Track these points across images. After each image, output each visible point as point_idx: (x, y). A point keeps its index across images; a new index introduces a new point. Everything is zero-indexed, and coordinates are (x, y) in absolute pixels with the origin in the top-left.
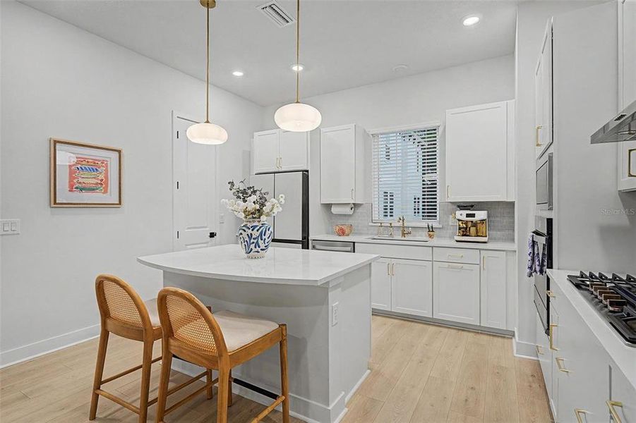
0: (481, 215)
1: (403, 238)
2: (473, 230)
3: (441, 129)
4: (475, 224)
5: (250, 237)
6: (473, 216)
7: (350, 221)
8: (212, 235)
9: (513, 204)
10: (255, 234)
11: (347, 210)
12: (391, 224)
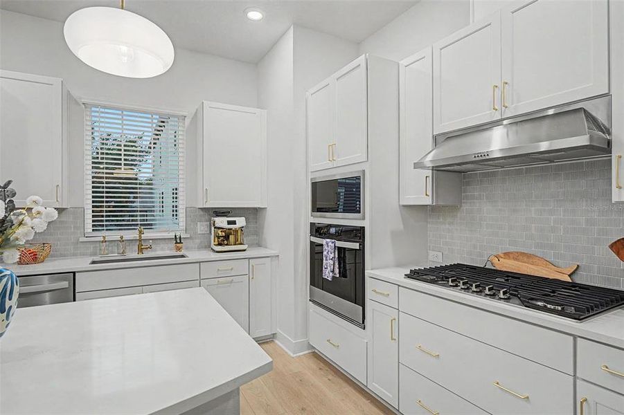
0: (240, 222)
1: (141, 256)
2: (232, 238)
4: (234, 232)
6: (234, 223)
12: (122, 237)
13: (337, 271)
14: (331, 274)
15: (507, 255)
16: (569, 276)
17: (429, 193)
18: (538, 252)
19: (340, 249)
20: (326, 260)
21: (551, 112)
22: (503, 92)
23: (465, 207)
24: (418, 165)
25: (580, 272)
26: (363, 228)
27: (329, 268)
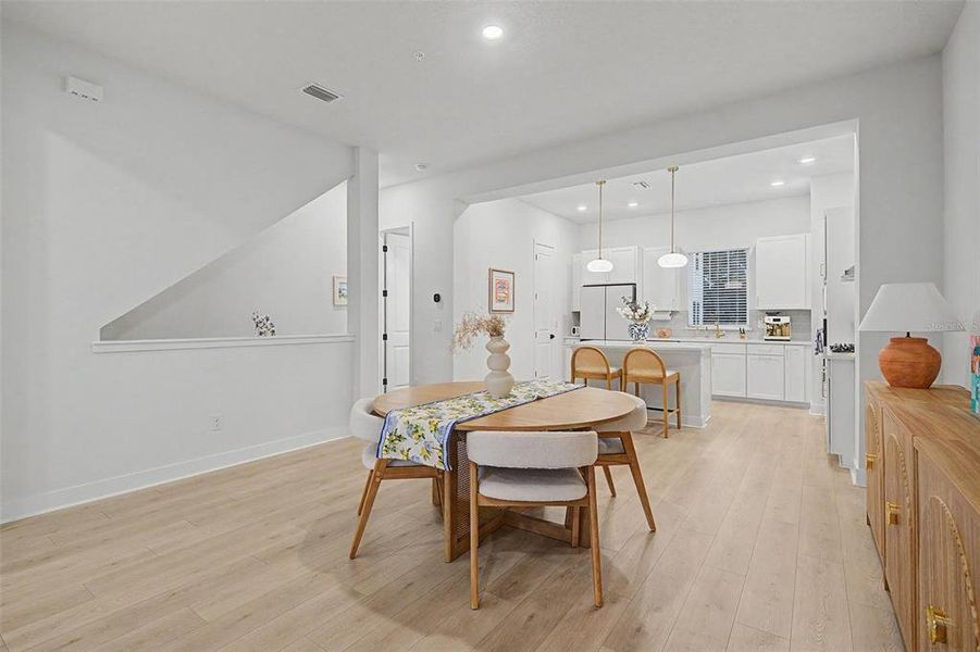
0: (784, 320)
2: (778, 331)
3: (751, 250)
4: (780, 327)
5: (640, 330)
6: (779, 320)
7: (668, 326)
8: (552, 337)
9: (810, 311)
10: (643, 328)
11: (667, 317)
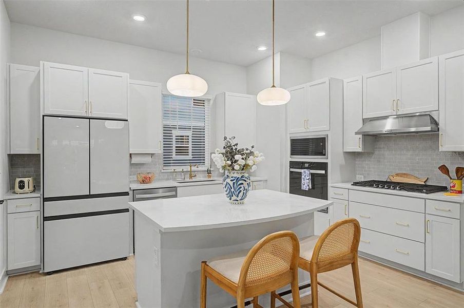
1: (191, 180)
11: (148, 160)
12: (183, 170)
13: (310, 186)
14: (308, 187)
15: (397, 175)
16: (424, 182)
17: (361, 146)
18: (412, 173)
19: (312, 175)
20: (304, 180)
21: (418, 114)
22: (397, 103)
23: (376, 153)
24: (356, 133)
25: (428, 180)
26: (327, 164)
27: (306, 184)
